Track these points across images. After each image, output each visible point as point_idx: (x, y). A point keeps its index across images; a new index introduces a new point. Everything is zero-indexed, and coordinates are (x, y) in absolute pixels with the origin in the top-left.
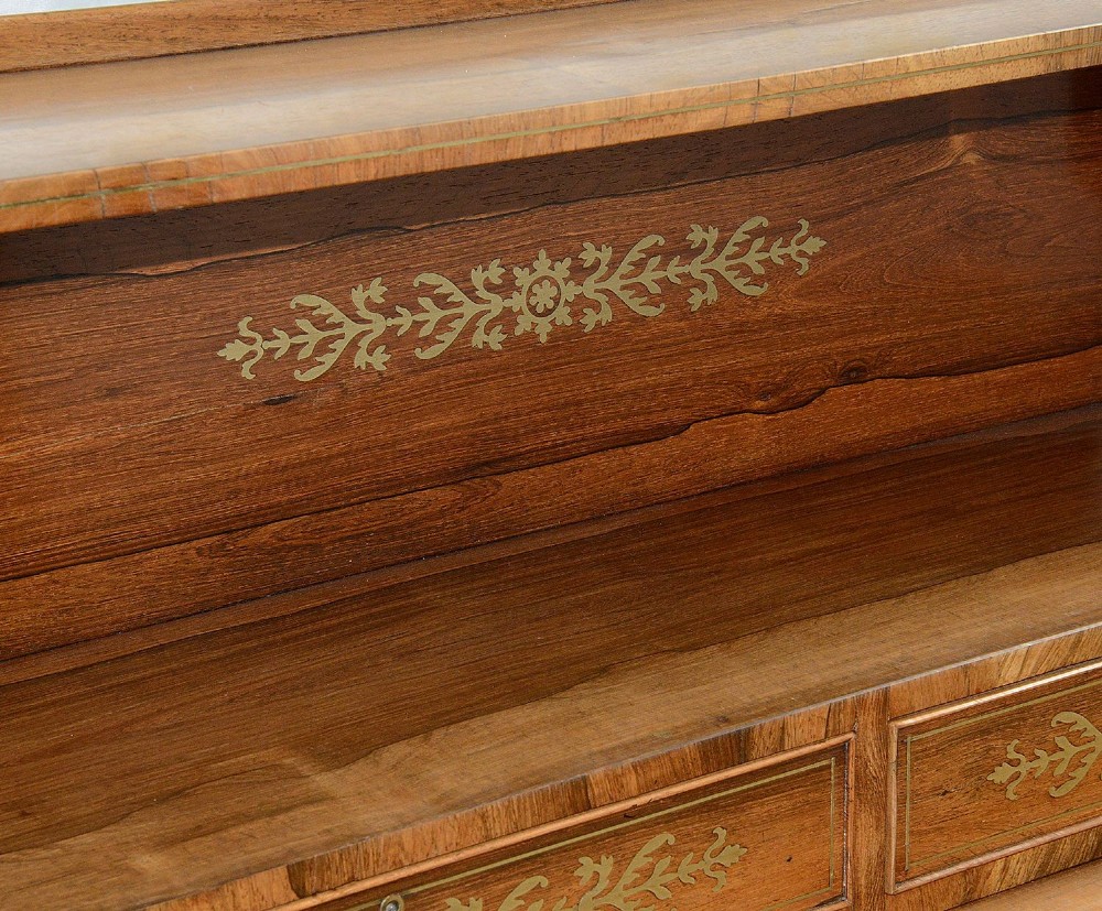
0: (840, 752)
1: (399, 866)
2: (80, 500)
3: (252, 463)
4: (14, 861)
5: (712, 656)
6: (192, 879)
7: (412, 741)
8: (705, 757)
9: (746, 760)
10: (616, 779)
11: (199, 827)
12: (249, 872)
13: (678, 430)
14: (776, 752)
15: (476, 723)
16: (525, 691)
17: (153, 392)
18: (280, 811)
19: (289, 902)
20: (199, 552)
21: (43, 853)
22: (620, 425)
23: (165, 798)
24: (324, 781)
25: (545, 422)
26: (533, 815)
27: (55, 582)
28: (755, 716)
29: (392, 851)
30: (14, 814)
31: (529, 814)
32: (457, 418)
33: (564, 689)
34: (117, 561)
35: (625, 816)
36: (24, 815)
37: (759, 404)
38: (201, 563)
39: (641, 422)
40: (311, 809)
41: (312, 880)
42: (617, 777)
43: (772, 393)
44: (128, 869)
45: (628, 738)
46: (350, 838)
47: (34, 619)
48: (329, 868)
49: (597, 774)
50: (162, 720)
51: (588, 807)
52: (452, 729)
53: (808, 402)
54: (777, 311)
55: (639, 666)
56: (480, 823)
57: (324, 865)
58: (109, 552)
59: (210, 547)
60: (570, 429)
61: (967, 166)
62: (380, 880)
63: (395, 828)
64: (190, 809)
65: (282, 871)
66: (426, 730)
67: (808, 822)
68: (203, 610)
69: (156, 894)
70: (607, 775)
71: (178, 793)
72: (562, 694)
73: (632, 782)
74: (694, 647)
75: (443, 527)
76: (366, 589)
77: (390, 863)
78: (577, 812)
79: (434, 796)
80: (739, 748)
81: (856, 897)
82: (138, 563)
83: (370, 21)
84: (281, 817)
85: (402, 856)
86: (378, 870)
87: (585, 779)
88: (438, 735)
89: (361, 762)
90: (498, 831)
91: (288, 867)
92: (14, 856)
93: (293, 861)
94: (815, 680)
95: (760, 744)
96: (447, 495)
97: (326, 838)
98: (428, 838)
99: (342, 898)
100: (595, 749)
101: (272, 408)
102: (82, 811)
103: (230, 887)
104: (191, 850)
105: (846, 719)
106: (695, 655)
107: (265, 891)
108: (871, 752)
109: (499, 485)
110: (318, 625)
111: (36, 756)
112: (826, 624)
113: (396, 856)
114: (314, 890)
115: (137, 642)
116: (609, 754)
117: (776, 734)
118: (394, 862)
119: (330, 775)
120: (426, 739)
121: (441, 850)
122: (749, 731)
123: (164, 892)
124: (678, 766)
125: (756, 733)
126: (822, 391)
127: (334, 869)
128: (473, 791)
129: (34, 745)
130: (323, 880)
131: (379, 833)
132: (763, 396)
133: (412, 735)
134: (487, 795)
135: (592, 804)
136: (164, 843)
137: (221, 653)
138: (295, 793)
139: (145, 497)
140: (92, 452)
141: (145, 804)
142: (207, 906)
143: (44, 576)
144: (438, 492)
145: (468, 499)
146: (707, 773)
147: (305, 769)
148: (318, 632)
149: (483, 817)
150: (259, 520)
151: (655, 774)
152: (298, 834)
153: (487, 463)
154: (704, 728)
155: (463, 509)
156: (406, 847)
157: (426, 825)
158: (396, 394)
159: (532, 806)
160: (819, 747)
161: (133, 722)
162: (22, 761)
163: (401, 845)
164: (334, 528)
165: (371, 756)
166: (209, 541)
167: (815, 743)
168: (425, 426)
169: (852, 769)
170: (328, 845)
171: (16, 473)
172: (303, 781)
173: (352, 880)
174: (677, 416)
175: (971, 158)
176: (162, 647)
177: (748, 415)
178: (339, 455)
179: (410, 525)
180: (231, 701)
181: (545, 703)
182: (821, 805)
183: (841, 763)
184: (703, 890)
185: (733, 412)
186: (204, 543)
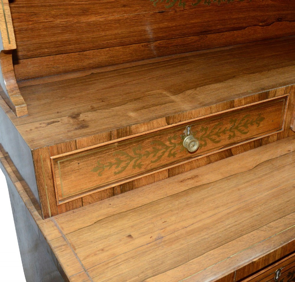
0: (286, 98)
1: (191, 118)
2: (116, 32)
3: (155, 27)
4: (100, 112)
5: (257, 75)
6: (143, 119)
7: (193, 90)
8: (259, 97)
9: (267, 99)
10: (240, 101)
11: (144, 107)
12: (157, 118)
13: (244, 28)
14: (273, 97)
15: (207, 86)
16: (217, 80)
17: (134, 7)
18: (162, 104)
19: (165, 126)
20: (142, 46)
21: (107, 111)
22: (233, 26)
23: (135, 100)
24: (173, 98)
25: (218, 23)
26: (222, 108)
27: (110, 50)
28: (270, 88)
29: (190, 115)
30: (101, 101)
31: (221, 108)
32: (199, 20)
33: (226, 80)
34: (124, 46)
35: (241, 110)
36: (103, 101)
37: (261, 24)
38: (143, 49)
39: (237, 25)
40: (170, 104)
41: (171, 121)
42: (240, 100)
43: (263, 22)
44: (127, 116)
45: (242, 92)
46: (180, 111)
47: (105, 58)
48: (175, 118)
49: (236, 100)
50: (134, 82)
51: (234, 107)
52: (201, 88)
53: (270, 25)
54: (267, 3)
55: (241, 76)
56: (210, 110)
57: (174, 117)
58: (122, 44)
59: (145, 45)
60: (222, 25)
62: (187, 122)
63: (191, 110)
64: (142, 102)
65: (164, 118)
66: (195, 87)
67: (278, 113)
68: (143, 59)
69: (135, 122)
70: (238, 100)
71: (139, 99)
72: (225, 81)
73: (243, 102)
74: (253, 73)
75: (195, 45)
76: (178, 57)
77: (189, 118)
78: (231, 108)
79: (199, 103)
80: (266, 95)
81: (284, 129)
82: (129, 47)
84: (164, 105)
85: (192, 116)
86: (187, 119)
87: (233, 100)
88: (198, 89)
89: (181, 94)
90: (214, 112)
91: (166, 117)
92: (100, 111)
93: (167, 116)
94: (281, 81)
95: (271, 95)
96: (196, 38)
97: (174, 111)
98: (198, 112)
99: (178, 125)
100: (235, 94)
101: (160, 14)
102: (116, 101)
103: (152, 122)
104: (143, 112)
105: (288, 90)
106: (254, 74)
107: (160, 123)
108: (292, 98)
109: (207, 37)
110: (169, 64)
111: (106, 88)
112: (281, 70)
113: (191, 116)
114: (171, 123)
115: (128, 65)
116: (238, 95)
117: (274, 93)
118: (190, 118)
119: (174, 96)
120: (195, 89)
121: (201, 115)
122: (269, 92)
123: (136, 122)
124: (253, 99)
125: (270, 92)
126: (273, 22)
127: (176, 118)
128: (208, 102)
129: (105, 86)
130: (174, 121)
131: (187, 111)
132: (261, 22)
133: (192, 88)
134: (211, 103)
135: (234, 106)
136: (136, 110)
137: (147, 68)
138: (166, 100)
139: (131, 32)
140: (119, 20)
141: (131, 101)
142: (146, 125)
143: (108, 49)
144: (194, 37)
145: (200, 39)
146: (259, 101)
147: (168, 95)
148: (169, 65)
149: (211, 108)
150: (156, 39)
151: (248, 100)
152: (167, 110)
153: (204, 32)
154: (259, 91)
155: (199, 41)
156: (193, 114)
157: (198, 109)
158: (187, 13)
159: (221, 106)
160: (282, 96)
161: (128, 82)
162: (103, 89)
163: (192, 113)
164: (172, 43)
165: (183, 93)
167: (282, 95)
168: (193, 22)
169: (288, 102)
170: (175, 113)
171: (102, 23)
172: (168, 97)
173: (180, 121)
174: (244, 25)
176: (133, 67)
177: (258, 26)
178: (174, 26)
179: (188, 44)
180: (150, 79)
181: (222, 83)
182: (281, 109)
183: (286, 100)
184: (255, 127)
185: (255, 25)
186: (143, 44)
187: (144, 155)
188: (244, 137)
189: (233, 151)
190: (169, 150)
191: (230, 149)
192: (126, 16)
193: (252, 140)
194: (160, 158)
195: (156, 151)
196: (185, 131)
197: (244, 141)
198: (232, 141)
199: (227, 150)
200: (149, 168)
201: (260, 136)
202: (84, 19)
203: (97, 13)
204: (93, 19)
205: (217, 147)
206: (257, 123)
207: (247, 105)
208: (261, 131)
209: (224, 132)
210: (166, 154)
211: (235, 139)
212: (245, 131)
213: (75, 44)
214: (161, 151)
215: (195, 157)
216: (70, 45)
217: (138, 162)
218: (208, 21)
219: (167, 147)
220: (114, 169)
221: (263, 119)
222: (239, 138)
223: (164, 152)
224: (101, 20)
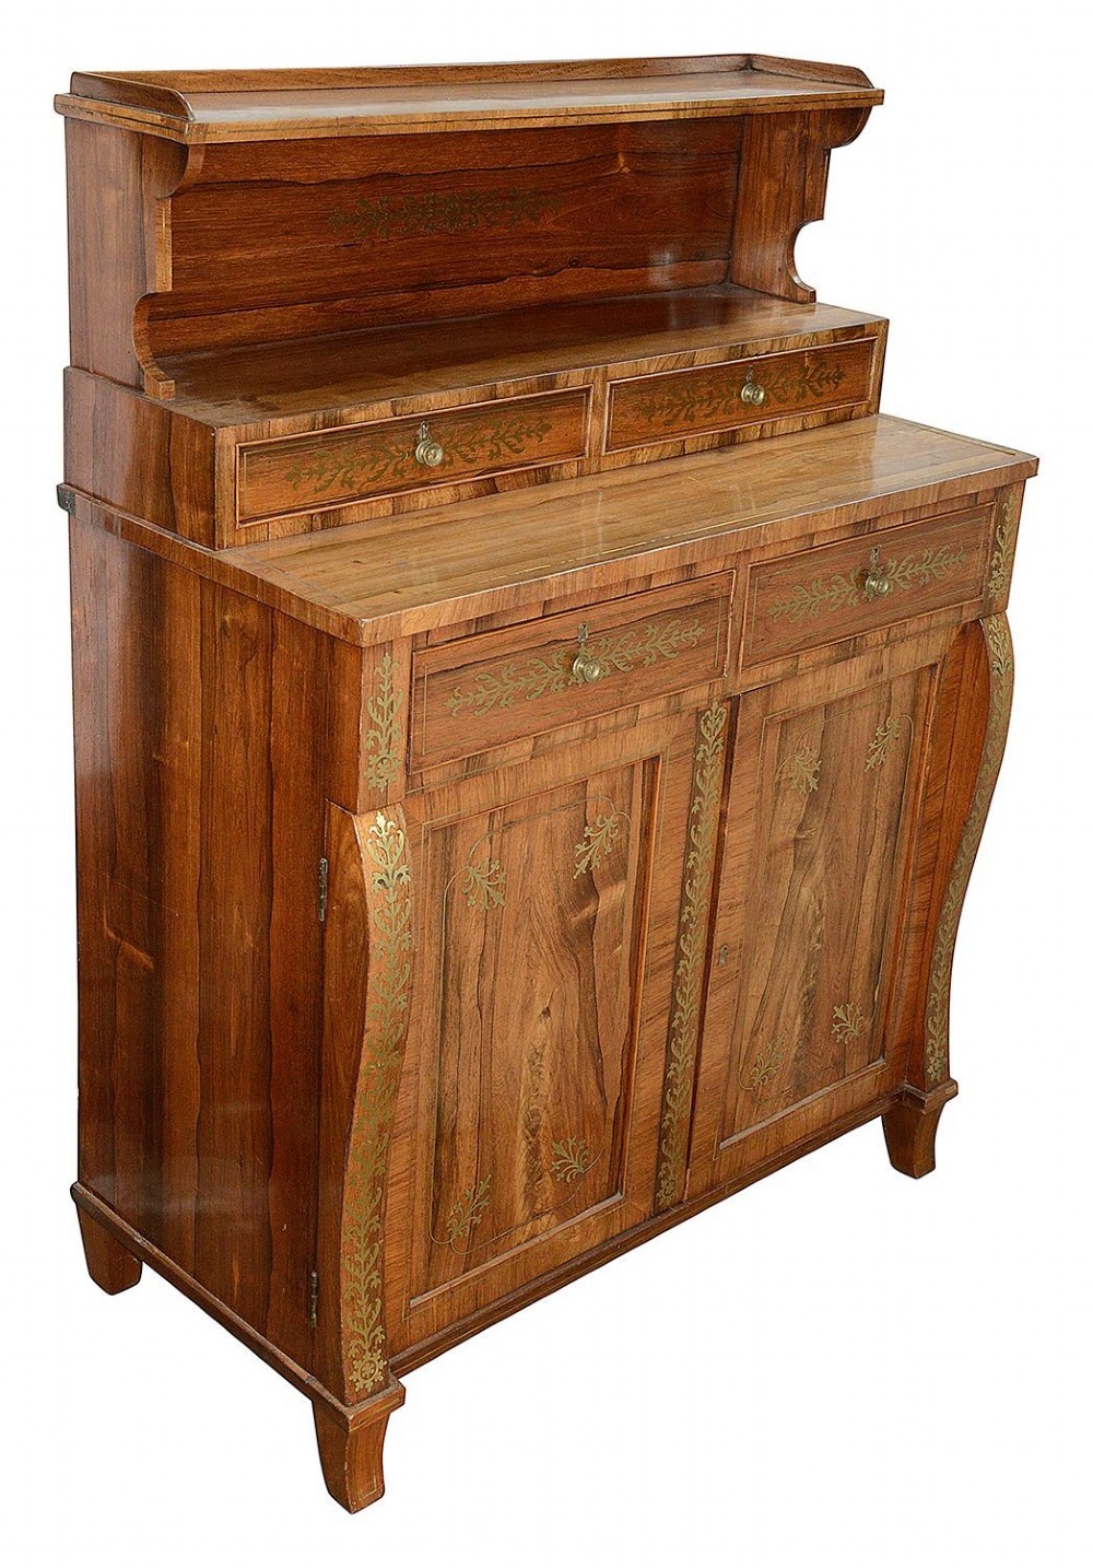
0: (588, 390)
2: (271, 280)
3: (337, 272)
9: (553, 389)
10: (507, 388)
14: (564, 387)
17: (302, 235)
19: (391, 417)
20: (314, 308)
27: (260, 314)
28: (558, 371)
29: (427, 403)
31: (475, 395)
32: (415, 262)
34: (284, 308)
35: (509, 404)
37: (535, 272)
38: (314, 313)
39: (487, 274)
41: (399, 409)
43: (540, 267)
47: (251, 329)
48: (405, 405)
49: (499, 384)
51: (496, 397)
53: (555, 273)
54: (544, 230)
56: (458, 397)
57: (403, 403)
58: (281, 304)
59: (318, 307)
60: (459, 273)
61: (624, 173)
62: (422, 414)
65: (389, 403)
67: (574, 419)
70: (503, 385)
73: (512, 390)
78: (493, 399)
80: (551, 382)
81: (590, 455)
82: (292, 310)
83: (394, 83)
85: (430, 405)
86: (422, 410)
87: (495, 385)
90: (465, 401)
91: (391, 402)
93: (394, 400)
95: (559, 384)
96: (409, 296)
98: (439, 400)
99: (409, 419)
101: (346, 248)
103: (372, 406)
107: (383, 410)
108: (599, 393)
109: (430, 295)
113: (428, 405)
114: (399, 414)
117: (565, 379)
118: (427, 408)
121: (444, 406)
122: (556, 376)
124: (530, 386)
125: (558, 378)
126: (562, 269)
130: (403, 410)
132: (537, 268)
135: (496, 395)
139: (295, 281)
140: (278, 259)
142: (363, 412)
143: (257, 310)
144: (407, 295)
145: (418, 299)
146: (539, 391)
149: (459, 394)
150: (337, 297)
151: (521, 388)
153: (424, 284)
154: (538, 373)
155: (415, 303)
156: (432, 400)
157: (440, 395)
158: (393, 248)
160: (581, 387)
164: (366, 305)
166: (317, 304)
167: (579, 385)
168: (402, 264)
169: (591, 399)
170: (405, 396)
171: (250, 264)
173: (412, 412)
174: (501, 273)
175: (626, 170)
177: (530, 276)
178: (370, 273)
179: (394, 307)
182: (579, 414)
183: (588, 396)
184: (535, 441)
185: (524, 274)
186: (316, 304)
187: (358, 464)
188: (516, 458)
189: (497, 482)
190: (394, 462)
191: (493, 478)
192: (289, 251)
193: (531, 467)
194: (380, 473)
195: (375, 461)
196: (419, 432)
197: (516, 467)
198: (494, 463)
199: (488, 479)
200: (364, 490)
201: (544, 462)
202: (223, 256)
203: (244, 246)
204: (237, 255)
205: (471, 471)
206: (539, 435)
207: (520, 397)
208: (545, 452)
209: (482, 443)
210: (391, 469)
211: (501, 461)
212: (518, 447)
213: (204, 299)
214: (384, 463)
215: (435, 484)
216: (198, 300)
217: (349, 475)
218: (432, 264)
219: (393, 457)
220: (315, 483)
221: (548, 428)
222: (508, 461)
223: (387, 465)
224: (249, 257)
